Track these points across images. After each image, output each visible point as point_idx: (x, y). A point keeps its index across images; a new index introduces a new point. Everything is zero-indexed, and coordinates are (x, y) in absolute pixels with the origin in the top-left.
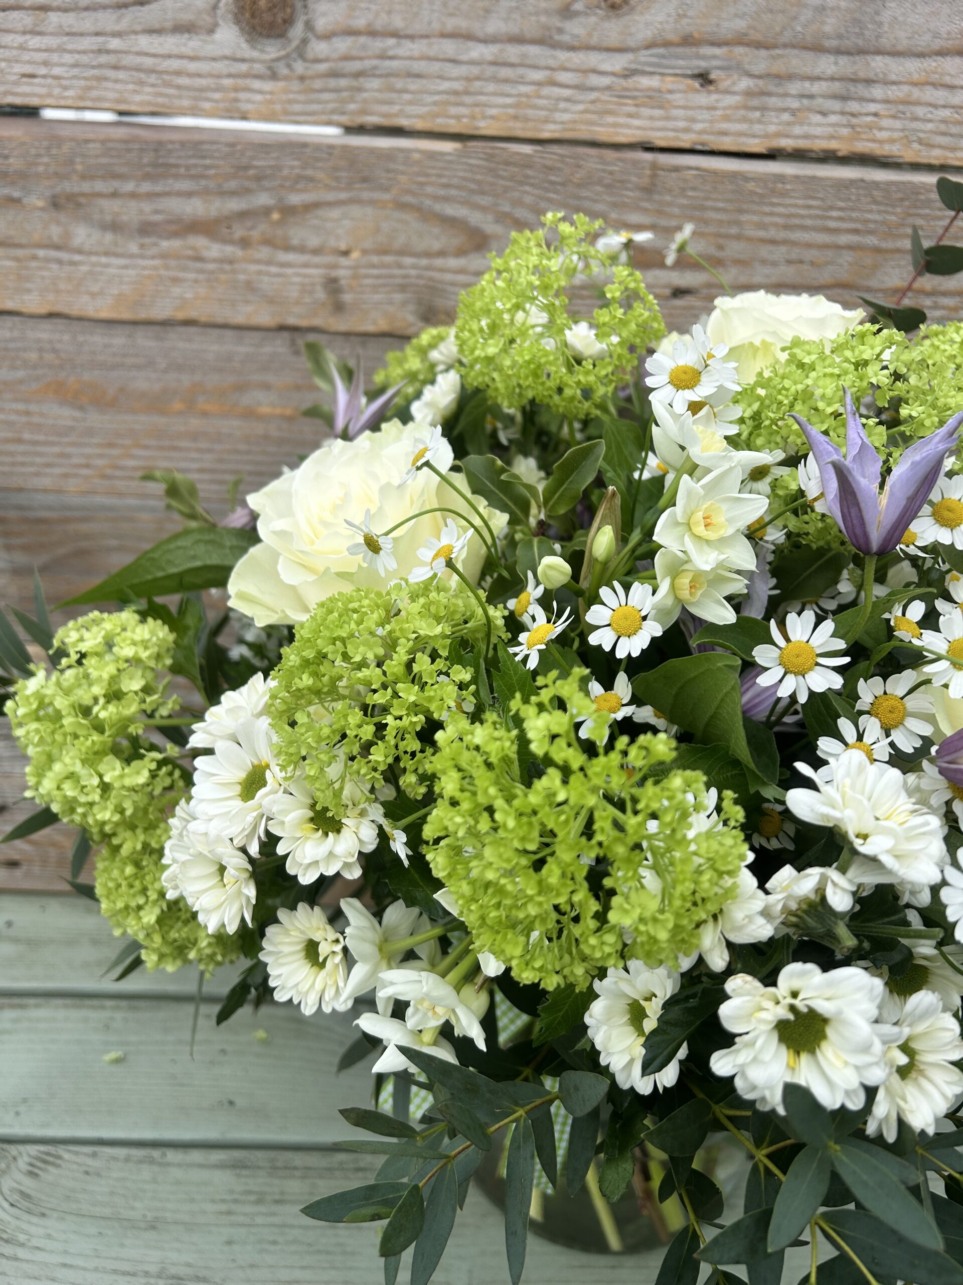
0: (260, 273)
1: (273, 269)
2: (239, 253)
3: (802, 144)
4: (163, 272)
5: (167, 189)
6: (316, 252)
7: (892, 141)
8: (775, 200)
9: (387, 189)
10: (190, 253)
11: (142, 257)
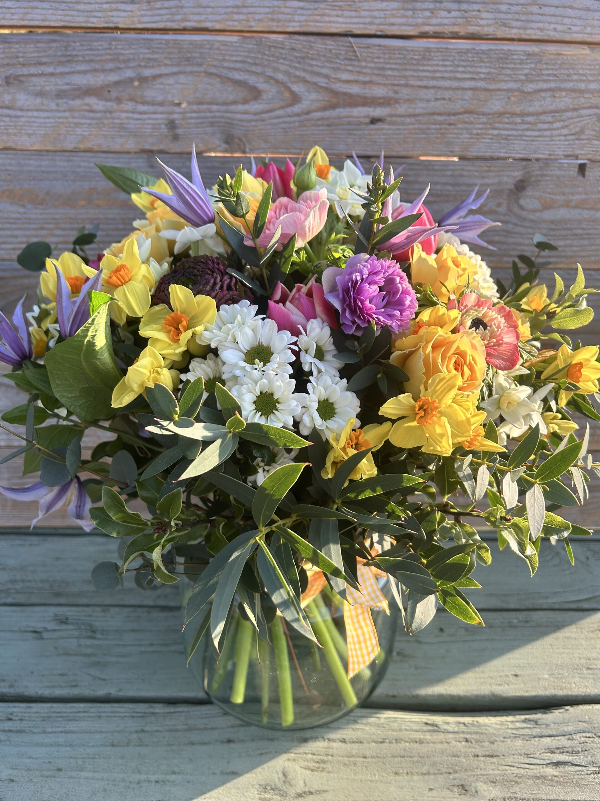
0: (128, 118)
1: (136, 116)
2: (116, 106)
3: (438, 29)
4: (71, 120)
5: (72, 70)
6: (161, 104)
7: (489, 25)
8: (425, 63)
9: (200, 65)
10: (86, 108)
11: (58, 111)
